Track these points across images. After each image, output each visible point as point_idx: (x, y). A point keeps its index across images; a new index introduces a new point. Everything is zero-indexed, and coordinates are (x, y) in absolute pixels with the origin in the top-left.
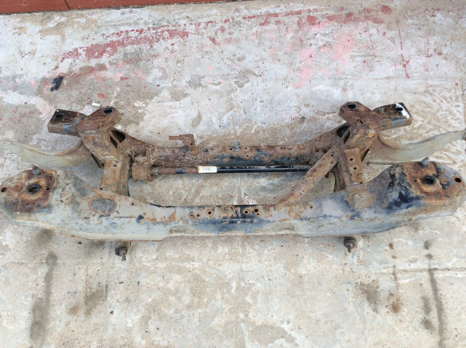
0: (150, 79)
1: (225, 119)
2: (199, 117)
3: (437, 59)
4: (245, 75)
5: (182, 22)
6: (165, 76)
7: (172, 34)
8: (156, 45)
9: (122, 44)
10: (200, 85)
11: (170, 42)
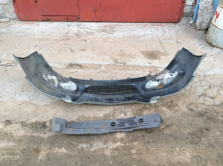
0: (115, 30)
1: (129, 35)
2: (124, 34)
3: (171, 30)
4: (133, 30)
5: (122, 25)
6: (118, 29)
7: (120, 25)
8: (117, 26)
9: (111, 26)
10: (125, 31)
11: (119, 26)
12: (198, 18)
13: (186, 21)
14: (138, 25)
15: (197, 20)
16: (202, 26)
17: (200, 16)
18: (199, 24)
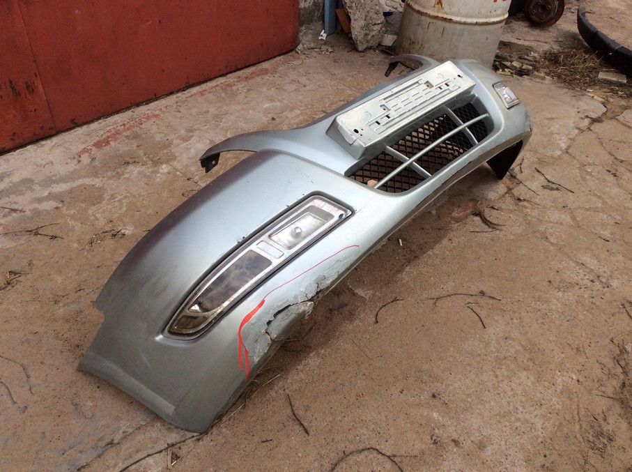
5: (148, 112)
7: (148, 119)
8: (143, 126)
9: (118, 134)
11: (151, 121)
12: (352, 16)
13: (310, 37)
14: (202, 94)
15: (352, 21)
16: (369, 37)
17: (355, 8)
18: (363, 32)
